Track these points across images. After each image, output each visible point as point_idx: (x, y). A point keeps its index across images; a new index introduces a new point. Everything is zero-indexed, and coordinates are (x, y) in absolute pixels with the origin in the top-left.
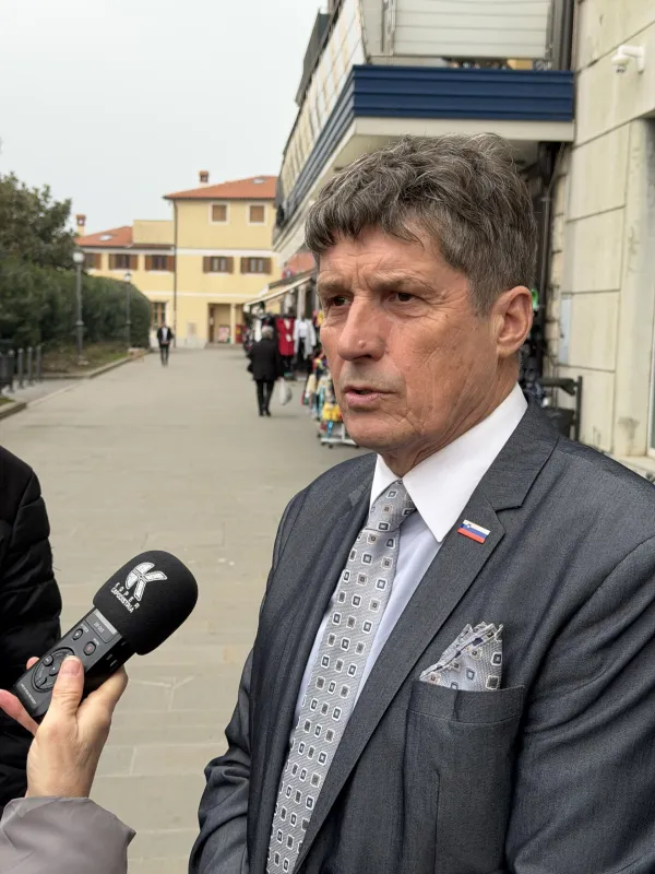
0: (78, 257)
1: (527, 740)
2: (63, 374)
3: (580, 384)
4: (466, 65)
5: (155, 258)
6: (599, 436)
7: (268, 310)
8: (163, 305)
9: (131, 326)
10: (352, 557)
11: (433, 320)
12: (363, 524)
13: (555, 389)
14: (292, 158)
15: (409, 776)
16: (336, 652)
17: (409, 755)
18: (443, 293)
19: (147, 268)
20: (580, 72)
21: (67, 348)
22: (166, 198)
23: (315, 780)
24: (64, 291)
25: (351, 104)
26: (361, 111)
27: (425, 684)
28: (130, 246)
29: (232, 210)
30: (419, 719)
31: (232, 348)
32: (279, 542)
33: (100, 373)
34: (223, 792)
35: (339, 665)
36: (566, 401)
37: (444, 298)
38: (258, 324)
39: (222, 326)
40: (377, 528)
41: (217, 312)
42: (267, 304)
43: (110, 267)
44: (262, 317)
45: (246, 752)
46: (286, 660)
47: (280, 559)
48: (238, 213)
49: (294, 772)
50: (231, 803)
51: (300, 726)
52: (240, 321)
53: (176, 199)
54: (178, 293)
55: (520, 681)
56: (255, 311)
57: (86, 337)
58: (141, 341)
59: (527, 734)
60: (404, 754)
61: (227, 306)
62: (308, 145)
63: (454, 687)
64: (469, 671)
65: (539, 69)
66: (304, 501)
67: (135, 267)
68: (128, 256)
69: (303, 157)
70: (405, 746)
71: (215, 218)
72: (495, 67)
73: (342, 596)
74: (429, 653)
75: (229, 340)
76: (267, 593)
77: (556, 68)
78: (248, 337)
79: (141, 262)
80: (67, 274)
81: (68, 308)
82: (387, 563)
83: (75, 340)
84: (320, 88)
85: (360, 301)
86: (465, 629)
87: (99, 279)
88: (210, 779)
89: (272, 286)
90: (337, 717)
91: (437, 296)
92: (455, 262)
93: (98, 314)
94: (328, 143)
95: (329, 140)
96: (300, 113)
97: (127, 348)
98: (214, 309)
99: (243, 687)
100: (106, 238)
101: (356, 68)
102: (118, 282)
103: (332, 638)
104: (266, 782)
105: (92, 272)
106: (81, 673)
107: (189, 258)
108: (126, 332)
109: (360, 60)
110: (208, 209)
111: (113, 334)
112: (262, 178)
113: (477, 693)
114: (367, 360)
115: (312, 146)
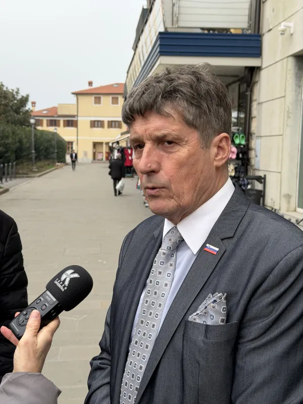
0: (32, 121)
1: (240, 346)
2: (26, 175)
3: (265, 178)
4: (211, 32)
5: (68, 121)
6: (274, 202)
7: (120, 145)
8: (72, 143)
9: (57, 153)
10: (155, 263)
11: (182, 152)
12: (160, 246)
13: (253, 181)
14: (131, 75)
15: (185, 366)
16: (149, 307)
17: (185, 356)
18: (186, 139)
19: (64, 126)
20: (264, 34)
21: (27, 163)
22: (73, 93)
23: (141, 368)
24: (26, 137)
25: (158, 50)
26: (163, 53)
27: (191, 322)
28: (56, 116)
29: (103, 99)
30: (188, 339)
31: (104, 163)
32: (121, 255)
33: (43, 175)
34: (98, 373)
35: (151, 313)
36: (259, 186)
37: (187, 142)
38: (116, 151)
39: (99, 153)
40: (166, 249)
41: (97, 146)
42: (120, 142)
43: (47, 126)
44: (118, 148)
45: (109, 354)
46: (126, 311)
47: (122, 263)
48: (106, 100)
49: (131, 365)
50: (102, 378)
51: (133, 342)
52: (108, 150)
53: (77, 94)
54: (79, 138)
55: (235, 320)
56: (114, 145)
57: (36, 158)
58: (62, 160)
59: (240, 344)
60: (183, 355)
61: (102, 143)
62: (138, 69)
63: (205, 323)
64: (211, 315)
65: (245, 33)
66: (132, 236)
67: (59, 126)
68: (55, 121)
69: (136, 75)
70: (183, 352)
71: (96, 103)
72: (225, 32)
73: (151, 281)
74: (193, 307)
75: (102, 159)
76: (116, 279)
77: (253, 33)
78: (111, 158)
79: (62, 123)
80: (27, 129)
81: (28, 145)
82: (171, 265)
83: (31, 159)
84: (144, 42)
85: (148, 146)
86: (209, 296)
87: (42, 131)
88: (93, 367)
89: (122, 134)
90: (150, 338)
91: (183, 141)
92: (191, 124)
93: (41, 148)
94: (148, 68)
95: (148, 67)
96: (135, 54)
97: (55, 163)
98: (95, 145)
99: (106, 323)
100: (45, 112)
101: (160, 33)
102: (50, 132)
103: (147, 301)
104: (119, 368)
105: (39, 128)
106: (39, 318)
107: (84, 121)
108: (55, 155)
109: (162, 30)
110: (92, 98)
111: (49, 156)
112: (117, 84)
113: (216, 326)
114: (153, 173)
115: (140, 69)
